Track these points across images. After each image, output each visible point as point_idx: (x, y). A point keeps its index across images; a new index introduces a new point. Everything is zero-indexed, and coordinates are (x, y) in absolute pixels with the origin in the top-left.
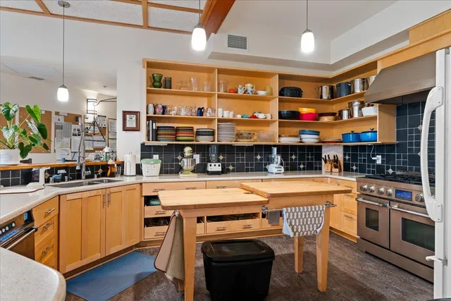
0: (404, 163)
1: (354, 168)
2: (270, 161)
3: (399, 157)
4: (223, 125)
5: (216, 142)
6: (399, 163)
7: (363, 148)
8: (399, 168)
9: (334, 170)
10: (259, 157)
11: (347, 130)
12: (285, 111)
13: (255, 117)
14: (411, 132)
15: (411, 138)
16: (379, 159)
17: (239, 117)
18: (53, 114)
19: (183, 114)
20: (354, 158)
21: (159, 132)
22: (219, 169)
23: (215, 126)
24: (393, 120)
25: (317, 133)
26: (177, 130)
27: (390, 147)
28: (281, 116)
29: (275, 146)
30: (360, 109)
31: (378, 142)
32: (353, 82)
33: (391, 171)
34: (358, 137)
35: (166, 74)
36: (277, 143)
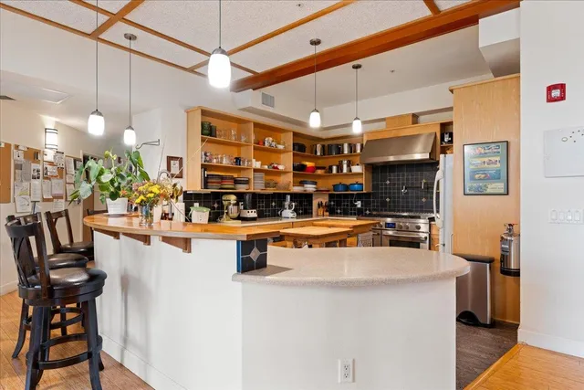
0: (378, 206)
1: (339, 211)
2: (282, 207)
3: (374, 202)
4: (258, 174)
5: (252, 190)
6: (374, 206)
7: (346, 196)
8: (374, 210)
9: (325, 213)
10: (273, 204)
11: (336, 181)
12: (297, 164)
13: (277, 168)
14: (382, 185)
15: (382, 189)
16: (359, 204)
17: (266, 167)
18: (12, 148)
19: (226, 162)
20: (338, 204)
21: (209, 180)
22: (255, 215)
23: (251, 175)
24: (370, 176)
25: (315, 183)
26: (222, 178)
27: (368, 195)
28: (294, 168)
29: (289, 194)
30: (349, 166)
31: (364, 191)
32: (343, 145)
33: (368, 212)
34: (347, 187)
35: (215, 122)
36: (292, 191)
